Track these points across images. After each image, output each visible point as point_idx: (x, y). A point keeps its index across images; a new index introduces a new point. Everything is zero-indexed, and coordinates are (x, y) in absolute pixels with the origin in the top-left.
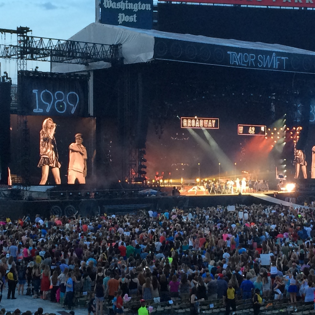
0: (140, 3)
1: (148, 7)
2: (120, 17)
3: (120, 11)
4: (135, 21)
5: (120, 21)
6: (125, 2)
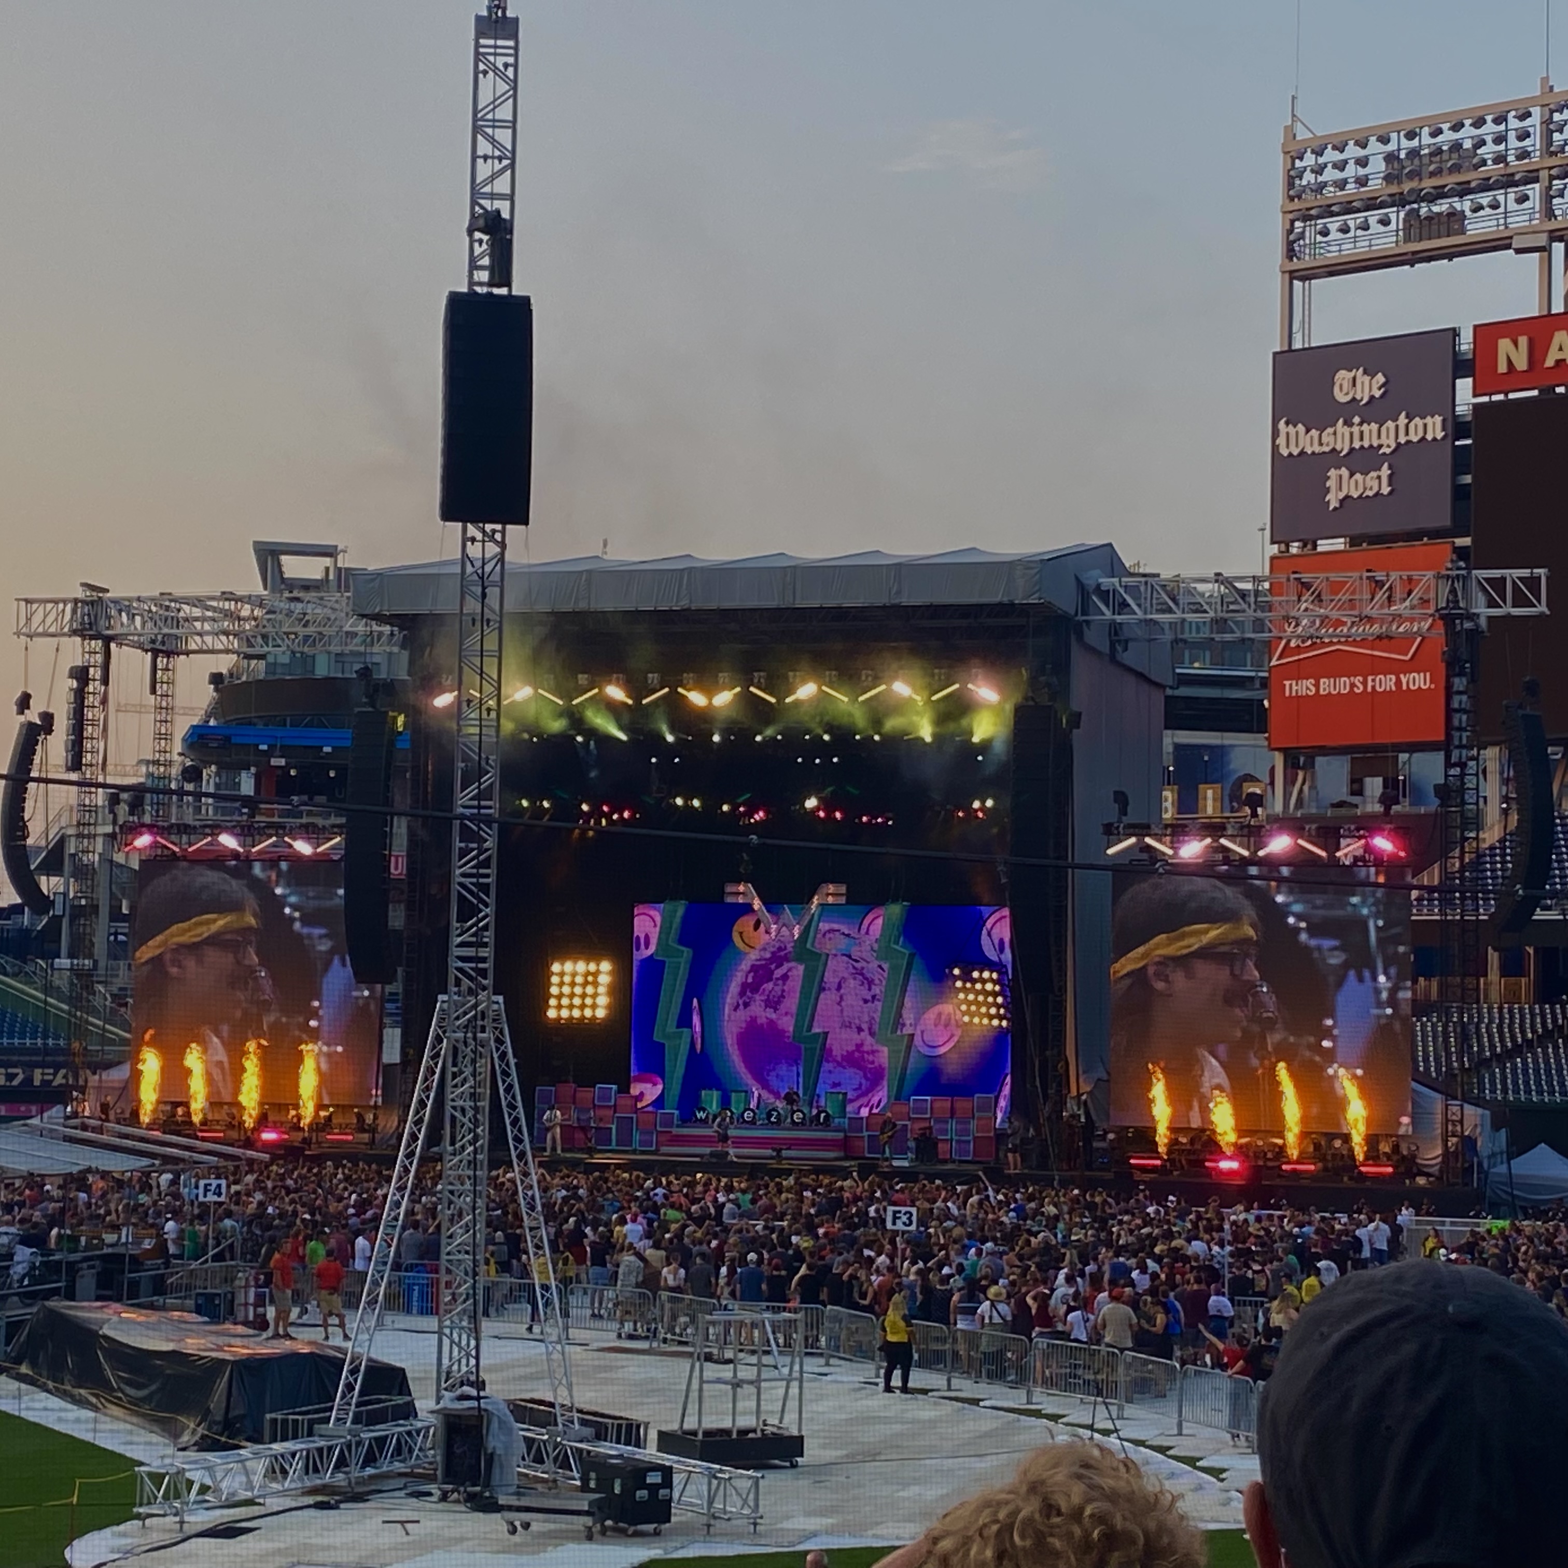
5: (1333, 500)
6: (1348, 423)
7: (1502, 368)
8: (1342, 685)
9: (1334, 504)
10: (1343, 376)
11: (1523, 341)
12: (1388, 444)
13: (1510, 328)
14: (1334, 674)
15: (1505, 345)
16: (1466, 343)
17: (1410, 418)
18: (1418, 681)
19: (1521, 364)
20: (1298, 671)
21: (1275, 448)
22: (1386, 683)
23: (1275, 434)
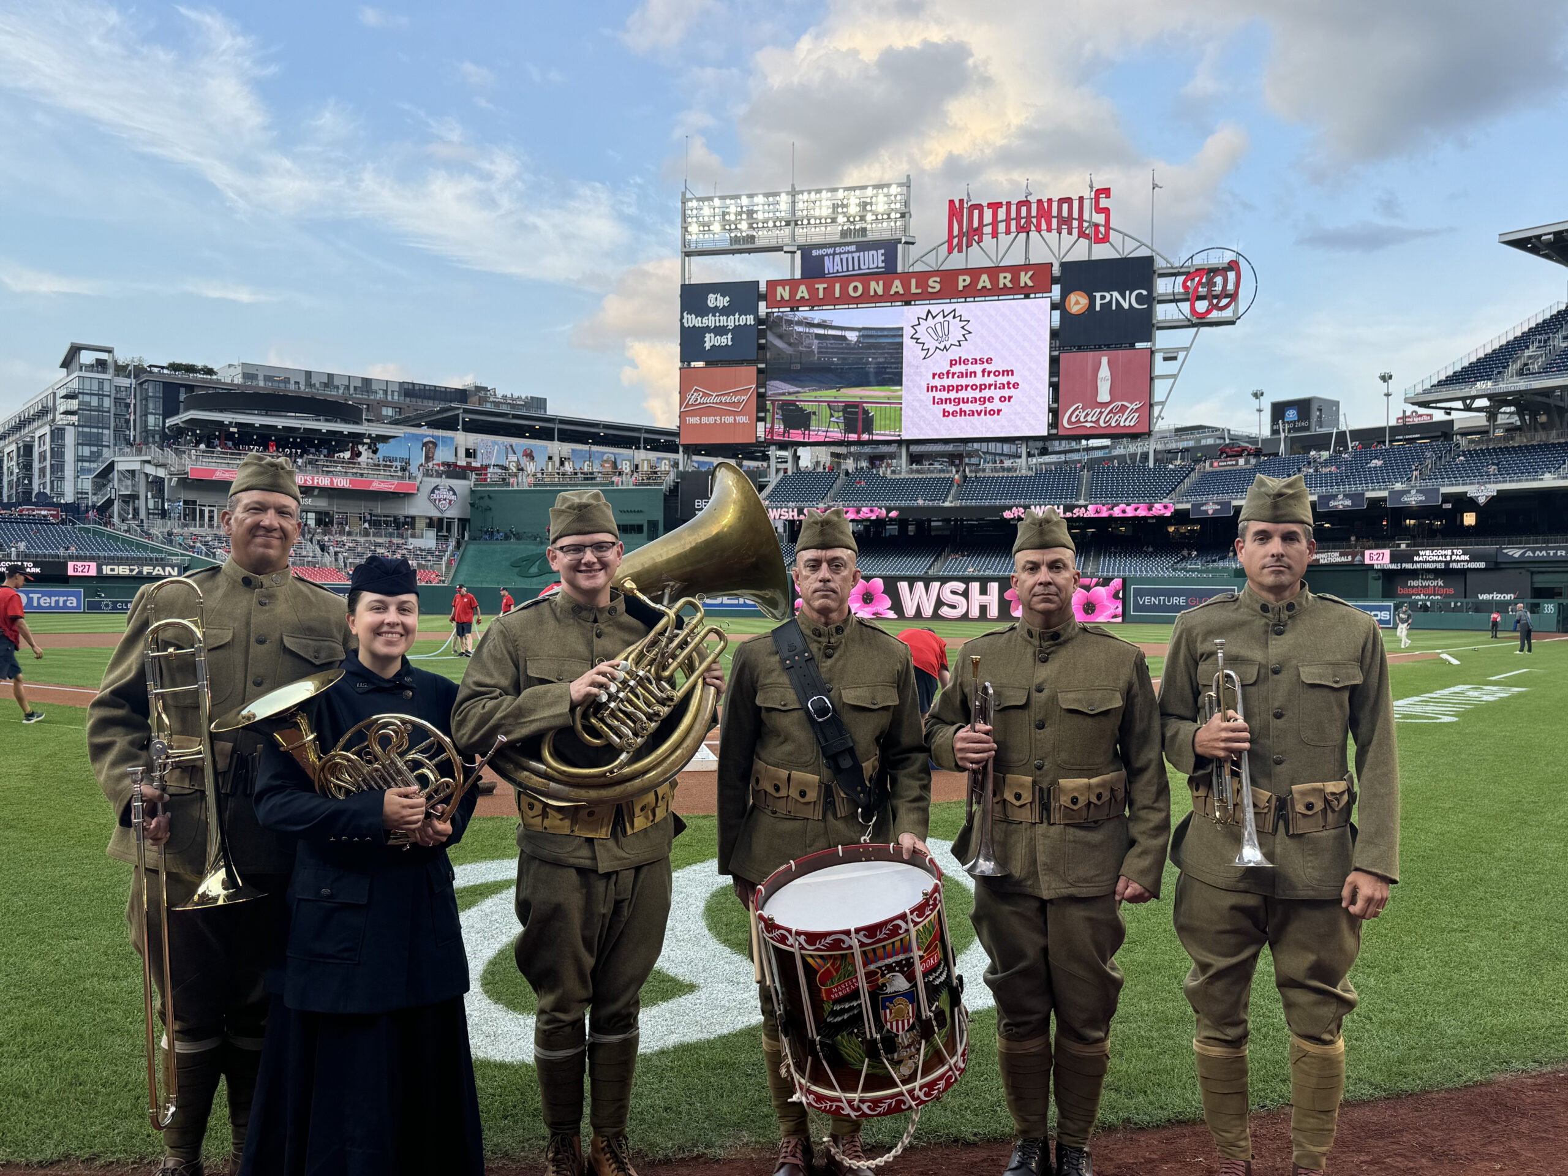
0: (737, 316)
1: (750, 320)
2: (707, 339)
3: (707, 329)
4: (730, 343)
5: (708, 346)
6: (714, 316)
7: (779, 298)
8: (711, 420)
9: (708, 348)
10: (711, 296)
11: (787, 288)
12: (731, 325)
13: (783, 283)
14: (708, 416)
15: (780, 289)
16: (763, 288)
17: (740, 315)
18: (743, 419)
19: (786, 297)
20: (693, 413)
21: (682, 324)
22: (730, 419)
23: (682, 318)
